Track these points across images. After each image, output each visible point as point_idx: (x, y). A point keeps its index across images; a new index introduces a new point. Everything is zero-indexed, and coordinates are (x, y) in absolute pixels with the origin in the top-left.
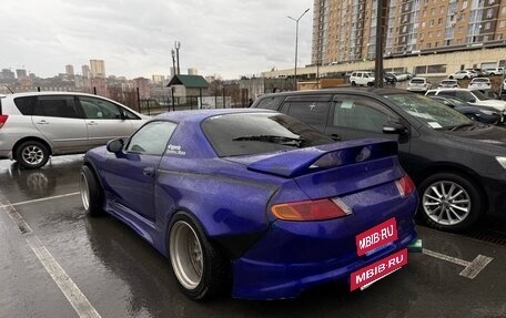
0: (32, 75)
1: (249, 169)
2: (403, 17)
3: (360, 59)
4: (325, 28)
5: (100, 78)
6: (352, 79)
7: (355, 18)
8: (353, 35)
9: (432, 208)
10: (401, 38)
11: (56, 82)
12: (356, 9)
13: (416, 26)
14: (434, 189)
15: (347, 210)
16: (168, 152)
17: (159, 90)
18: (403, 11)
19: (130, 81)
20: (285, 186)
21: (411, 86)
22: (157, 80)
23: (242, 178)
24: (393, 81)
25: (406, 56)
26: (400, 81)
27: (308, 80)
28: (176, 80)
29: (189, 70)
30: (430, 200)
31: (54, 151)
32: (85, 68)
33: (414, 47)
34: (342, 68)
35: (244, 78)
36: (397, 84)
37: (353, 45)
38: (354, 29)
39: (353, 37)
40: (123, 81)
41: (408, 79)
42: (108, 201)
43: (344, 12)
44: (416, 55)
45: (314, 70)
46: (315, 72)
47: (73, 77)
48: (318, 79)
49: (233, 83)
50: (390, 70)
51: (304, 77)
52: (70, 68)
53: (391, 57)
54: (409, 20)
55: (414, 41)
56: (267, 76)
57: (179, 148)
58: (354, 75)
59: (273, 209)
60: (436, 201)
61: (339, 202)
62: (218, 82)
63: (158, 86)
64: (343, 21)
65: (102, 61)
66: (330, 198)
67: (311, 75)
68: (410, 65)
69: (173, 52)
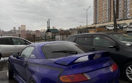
0: (3, 31)
1: (54, 63)
2: (124, 7)
3: (110, 21)
4: (98, 11)
5: (24, 31)
6: (107, 28)
7: (107, 8)
8: (107, 13)
9: (130, 75)
10: (124, 14)
11: (10, 33)
12: (108, 5)
13: (129, 9)
14: (130, 68)
15: (89, 78)
16: (31, 57)
17: (43, 34)
18: (124, 5)
19: (34, 31)
20: (65, 69)
21: (128, 30)
22: (43, 31)
23: (52, 66)
24: (122, 28)
25: (126, 19)
26: (125, 28)
27: (93, 29)
28: (49, 31)
29: (53, 27)
30: (129, 72)
31: (3, 56)
32: (19, 28)
33: (129, 16)
34: (104, 24)
35: (71, 29)
36: (124, 29)
37: (108, 17)
38: (108, 11)
39: (107, 14)
40: (32, 31)
41: (128, 27)
42: (14, 74)
43: (104, 6)
44: (130, 19)
45: (94, 26)
46: (95, 26)
47: (15, 31)
48: (96, 28)
49: (67, 31)
50: (121, 24)
51: (91, 28)
52: (14, 28)
53: (121, 20)
54: (126, 8)
55: (129, 14)
56: (79, 28)
57: (34, 55)
58: (108, 26)
59: (61, 78)
60: (131, 72)
61: (86, 75)
62: (62, 31)
63: (43, 33)
64: (104, 9)
65: (25, 25)
66: (82, 74)
67: (93, 27)
68: (128, 22)
69: (48, 22)
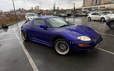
0: (25, 10)
3: (92, 5)
5: (38, 10)
11: (30, 11)
17: (51, 12)
19: (45, 10)
22: (51, 10)
32: (35, 8)
37: (91, 2)
40: (43, 10)
44: (102, 4)
47: (33, 10)
52: (32, 8)
55: (102, 1)
65: (39, 6)
